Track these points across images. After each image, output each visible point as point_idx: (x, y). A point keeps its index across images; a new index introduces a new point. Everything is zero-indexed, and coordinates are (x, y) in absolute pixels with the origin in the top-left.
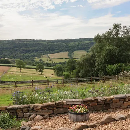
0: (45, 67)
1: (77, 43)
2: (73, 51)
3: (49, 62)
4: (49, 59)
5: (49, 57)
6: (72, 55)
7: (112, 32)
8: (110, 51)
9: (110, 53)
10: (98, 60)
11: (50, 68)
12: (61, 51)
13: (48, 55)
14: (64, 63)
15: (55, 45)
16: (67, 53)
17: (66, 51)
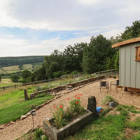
0: (2, 77)
1: (25, 59)
2: (22, 65)
3: (4, 73)
4: (3, 71)
5: (3, 69)
6: (22, 67)
7: (54, 54)
8: (54, 65)
9: (54, 66)
10: (47, 70)
11: (6, 77)
12: (13, 65)
13: (2, 68)
14: (16, 73)
15: (7, 60)
16: (18, 66)
17: (17, 64)
